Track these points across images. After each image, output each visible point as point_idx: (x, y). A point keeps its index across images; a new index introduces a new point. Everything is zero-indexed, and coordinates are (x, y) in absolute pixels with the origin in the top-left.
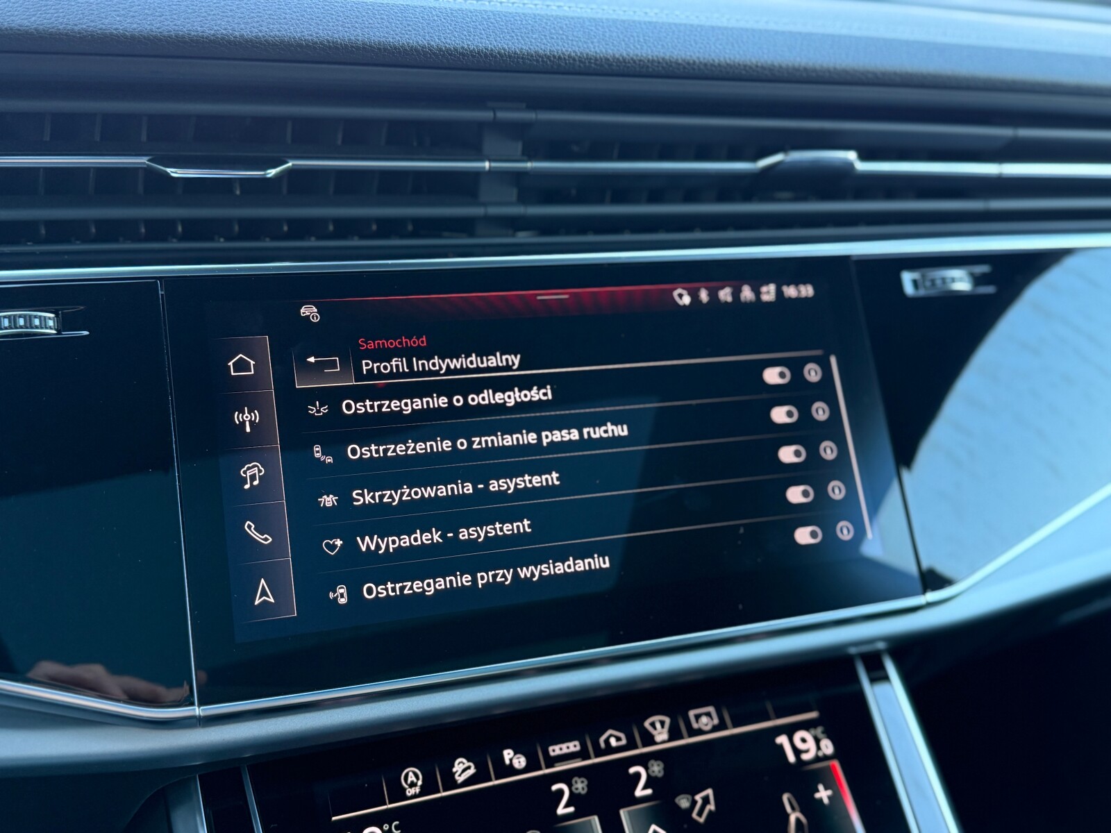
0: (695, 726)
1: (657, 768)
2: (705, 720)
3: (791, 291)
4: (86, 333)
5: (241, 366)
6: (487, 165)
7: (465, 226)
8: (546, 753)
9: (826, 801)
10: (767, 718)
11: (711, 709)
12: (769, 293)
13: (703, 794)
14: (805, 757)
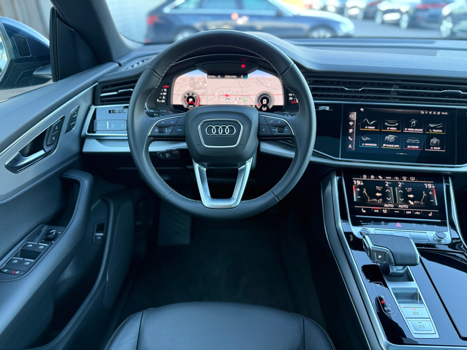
0: (411, 179)
1: (403, 183)
2: (413, 179)
3: (443, 113)
4: (332, 110)
5: (351, 116)
6: (393, 89)
7: (387, 98)
8: (385, 178)
9: (431, 194)
10: (424, 181)
11: (414, 178)
12: (439, 113)
13: (410, 188)
14: (429, 187)
